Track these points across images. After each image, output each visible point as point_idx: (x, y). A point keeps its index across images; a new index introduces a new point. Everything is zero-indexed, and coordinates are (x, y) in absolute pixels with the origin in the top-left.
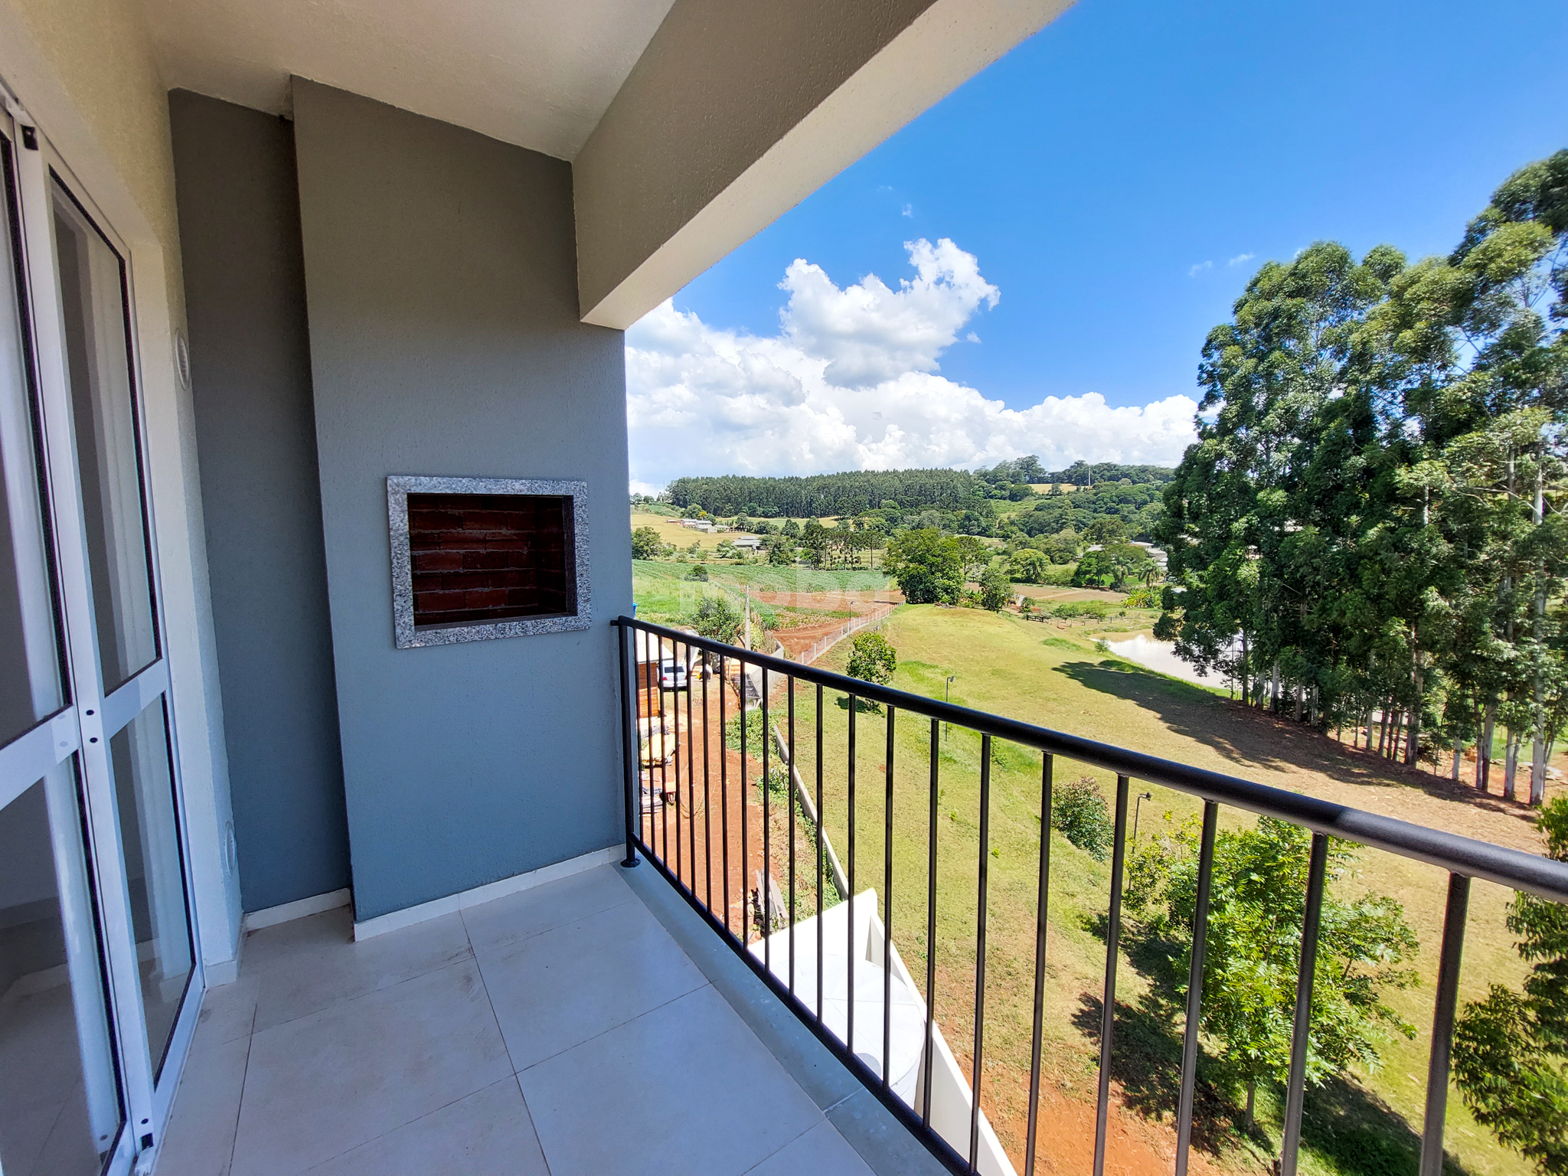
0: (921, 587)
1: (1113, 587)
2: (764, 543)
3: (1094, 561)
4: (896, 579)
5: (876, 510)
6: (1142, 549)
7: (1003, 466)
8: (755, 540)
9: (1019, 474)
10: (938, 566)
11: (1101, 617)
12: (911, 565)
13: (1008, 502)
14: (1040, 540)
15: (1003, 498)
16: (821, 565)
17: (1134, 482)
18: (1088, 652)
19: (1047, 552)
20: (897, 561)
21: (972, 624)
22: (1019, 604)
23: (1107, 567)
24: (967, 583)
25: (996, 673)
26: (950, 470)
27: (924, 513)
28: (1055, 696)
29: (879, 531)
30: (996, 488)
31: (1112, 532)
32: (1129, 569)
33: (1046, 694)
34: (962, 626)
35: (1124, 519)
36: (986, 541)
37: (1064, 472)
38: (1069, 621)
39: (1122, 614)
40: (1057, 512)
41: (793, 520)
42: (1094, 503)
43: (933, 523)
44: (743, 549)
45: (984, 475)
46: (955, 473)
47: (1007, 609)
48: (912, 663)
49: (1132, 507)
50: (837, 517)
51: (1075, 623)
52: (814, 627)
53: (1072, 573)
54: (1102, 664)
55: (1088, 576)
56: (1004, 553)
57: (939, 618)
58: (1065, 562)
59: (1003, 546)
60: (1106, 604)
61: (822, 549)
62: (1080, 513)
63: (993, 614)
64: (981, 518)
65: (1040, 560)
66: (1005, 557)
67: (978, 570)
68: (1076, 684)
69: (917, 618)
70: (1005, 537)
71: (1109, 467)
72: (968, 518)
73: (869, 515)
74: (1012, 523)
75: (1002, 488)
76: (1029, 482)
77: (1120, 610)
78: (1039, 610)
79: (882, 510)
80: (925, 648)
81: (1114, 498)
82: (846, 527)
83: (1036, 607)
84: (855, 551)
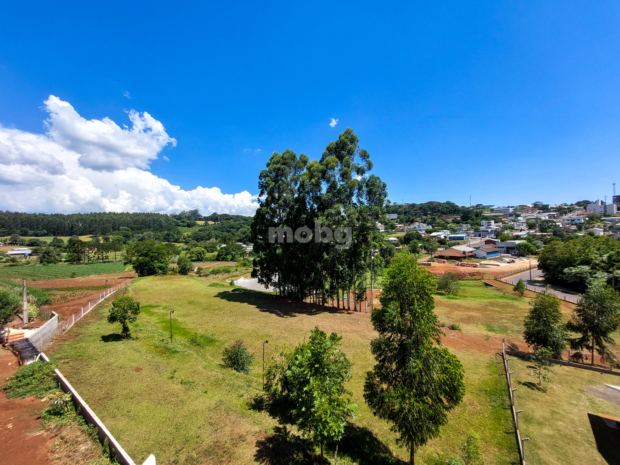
0: (147, 268)
1: (232, 260)
2: (35, 252)
3: (224, 250)
4: (132, 266)
5: (117, 231)
6: (240, 245)
7: (183, 213)
8: (27, 250)
9: (190, 217)
10: (155, 257)
11: (229, 272)
12: (141, 258)
13: (186, 228)
14: (202, 243)
15: (184, 226)
16: (81, 262)
17: (235, 221)
18: (227, 287)
19: (205, 248)
20: (132, 257)
21: (175, 282)
22: (195, 270)
23: (229, 252)
24: (170, 264)
25: (190, 303)
26: (158, 214)
27: (145, 233)
28: (217, 308)
29: (119, 242)
30: (181, 222)
31: (229, 239)
32: (237, 253)
33: (214, 308)
34: (171, 284)
35: (233, 234)
36: (178, 245)
37: (209, 217)
38: (217, 275)
39: (236, 270)
40: (208, 232)
41: (59, 238)
42: (222, 228)
43: (150, 237)
44: (17, 256)
45: (175, 216)
46: (161, 215)
47: (191, 274)
48: (146, 307)
49: (235, 230)
50: (91, 236)
51: (220, 276)
52: (80, 298)
53: (216, 256)
54: (233, 291)
55: (222, 257)
56: (187, 249)
57: (158, 282)
58: (213, 252)
59: (185, 247)
60: (230, 266)
61: (82, 253)
62: (217, 232)
63: (185, 276)
64: (175, 235)
65: (203, 251)
66: (187, 251)
67: (176, 258)
68: (224, 301)
69: (145, 283)
70: (186, 243)
71: (226, 215)
72: (168, 235)
73: (112, 234)
74: (189, 237)
75: (183, 222)
76: (195, 220)
77: (235, 268)
78: (204, 272)
79: (121, 231)
80: (152, 298)
81: (229, 227)
82: (98, 240)
83: (203, 271)
84: (105, 253)
